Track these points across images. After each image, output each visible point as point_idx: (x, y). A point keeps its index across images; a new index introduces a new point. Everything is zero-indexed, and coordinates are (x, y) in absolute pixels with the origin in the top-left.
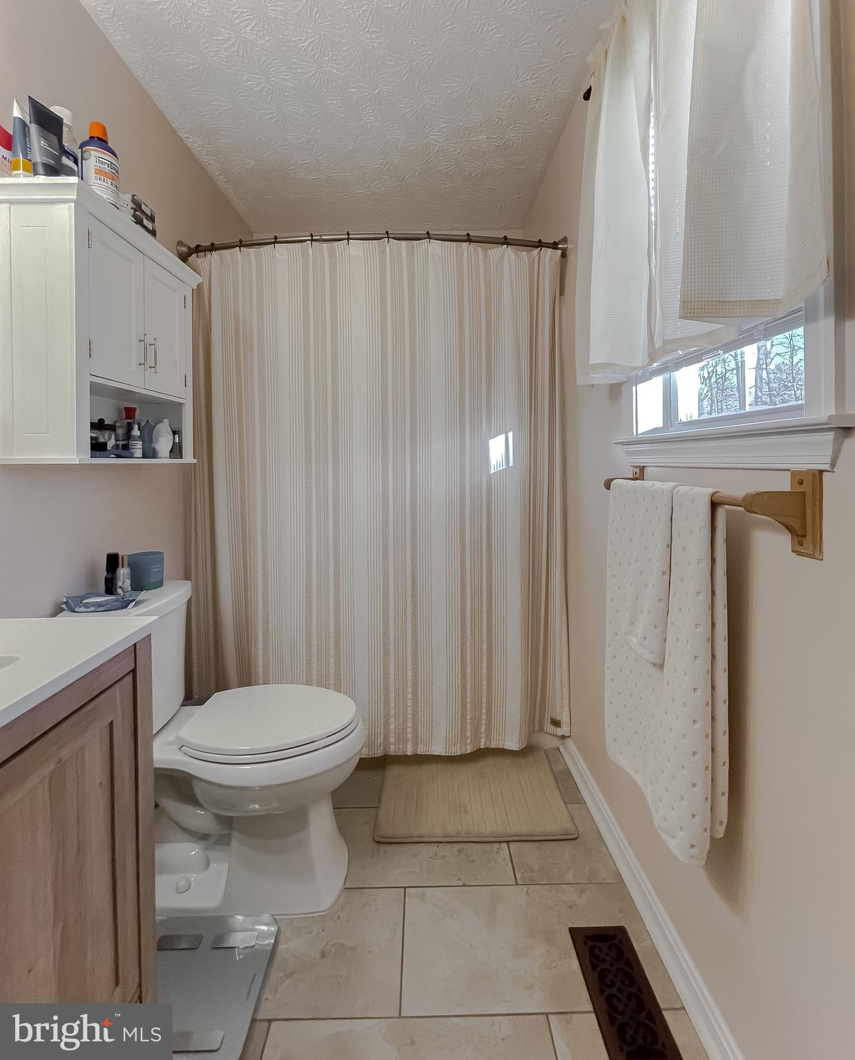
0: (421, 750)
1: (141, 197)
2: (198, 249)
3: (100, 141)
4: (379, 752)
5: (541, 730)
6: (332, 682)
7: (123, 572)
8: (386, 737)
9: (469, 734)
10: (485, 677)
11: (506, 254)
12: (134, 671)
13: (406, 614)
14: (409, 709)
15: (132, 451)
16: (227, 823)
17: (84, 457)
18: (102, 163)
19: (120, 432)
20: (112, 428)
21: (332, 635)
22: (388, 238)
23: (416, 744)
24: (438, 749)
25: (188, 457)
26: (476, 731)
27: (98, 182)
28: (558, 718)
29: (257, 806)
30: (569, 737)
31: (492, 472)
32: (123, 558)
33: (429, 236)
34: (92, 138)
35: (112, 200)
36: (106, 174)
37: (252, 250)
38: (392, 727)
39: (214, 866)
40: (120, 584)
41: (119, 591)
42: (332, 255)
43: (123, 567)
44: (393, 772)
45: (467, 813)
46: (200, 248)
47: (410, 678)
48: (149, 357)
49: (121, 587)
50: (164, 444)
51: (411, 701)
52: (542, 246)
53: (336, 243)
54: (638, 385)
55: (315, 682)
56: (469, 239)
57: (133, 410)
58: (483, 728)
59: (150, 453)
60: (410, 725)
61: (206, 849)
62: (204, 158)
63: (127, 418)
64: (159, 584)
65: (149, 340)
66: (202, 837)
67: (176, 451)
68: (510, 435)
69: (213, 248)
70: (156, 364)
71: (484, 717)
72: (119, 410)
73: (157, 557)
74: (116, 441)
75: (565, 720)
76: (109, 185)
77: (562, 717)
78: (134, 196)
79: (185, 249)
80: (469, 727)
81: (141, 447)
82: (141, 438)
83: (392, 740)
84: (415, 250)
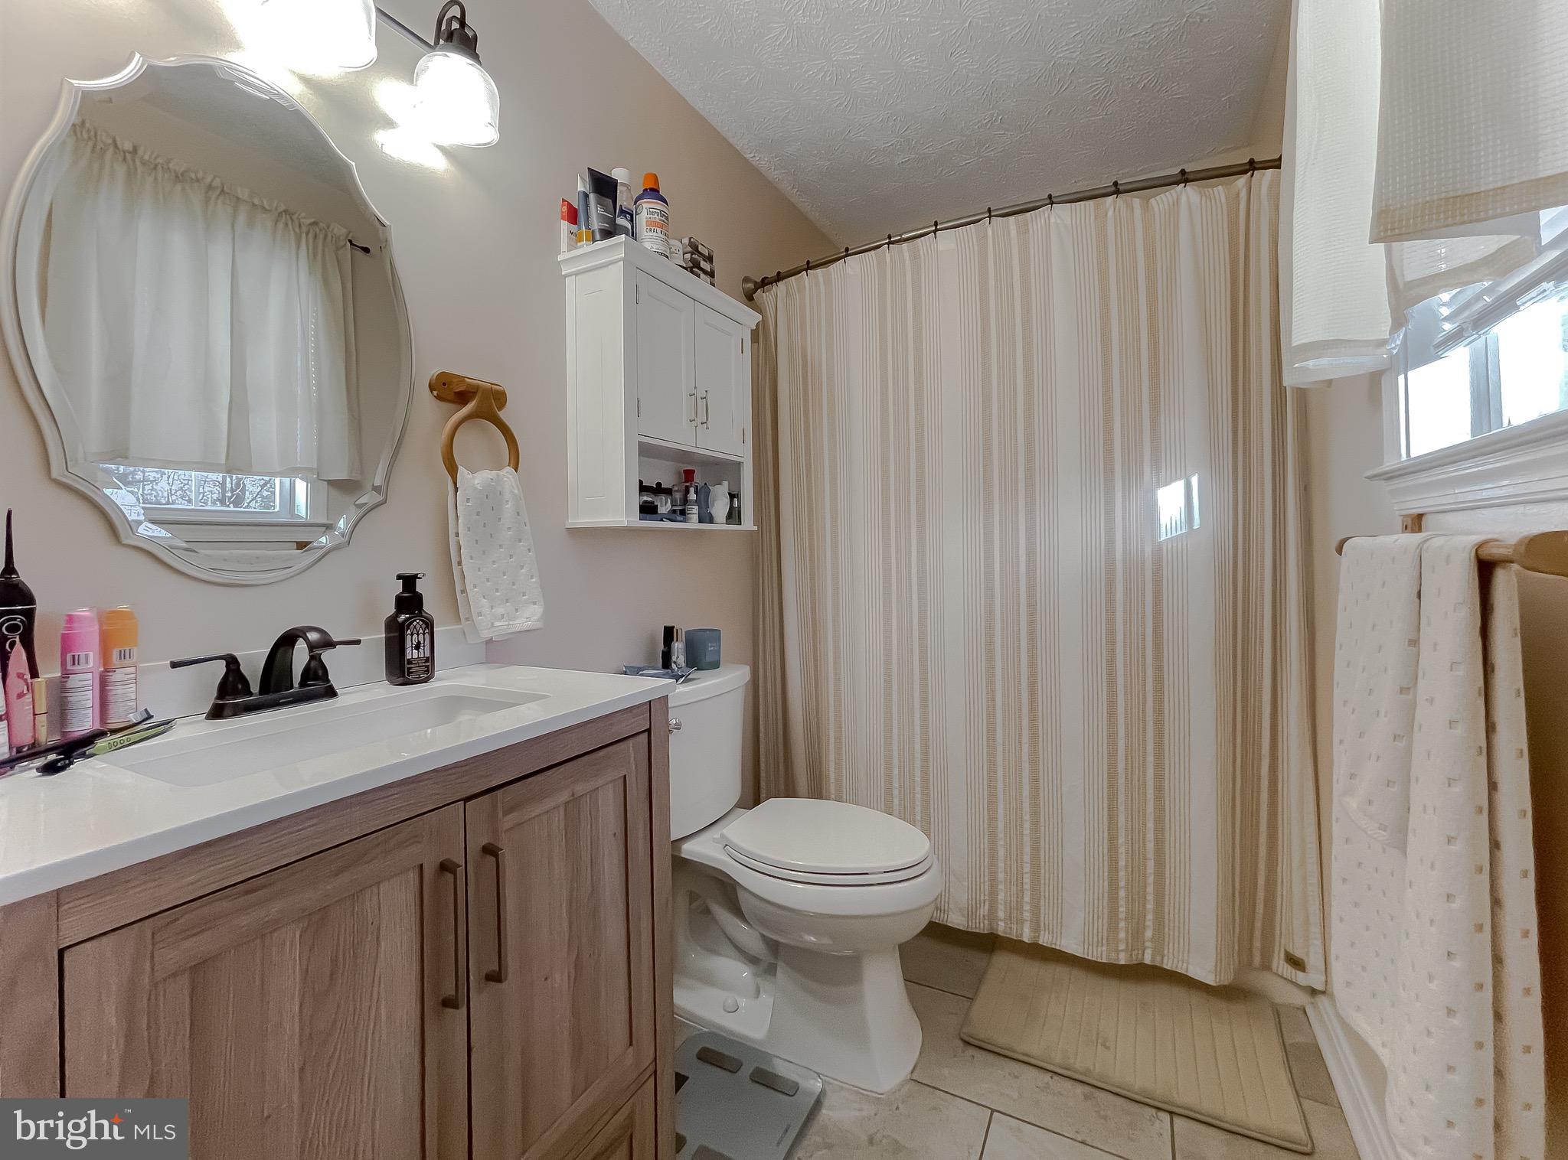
0: (1045, 940)
1: (699, 239)
2: (765, 283)
3: (653, 192)
4: (983, 928)
5: (1266, 966)
6: (918, 818)
7: (678, 647)
8: (993, 909)
9: (1122, 935)
10: (1151, 855)
11: (1184, 199)
12: (649, 731)
13: (1020, 742)
14: (1025, 876)
15: (689, 515)
16: (774, 947)
17: (634, 519)
18: (652, 213)
19: (678, 496)
20: (668, 492)
21: (918, 756)
22: (990, 217)
23: (1036, 928)
24: (1071, 945)
25: (748, 523)
26: (1137, 934)
27: (649, 233)
28: (1299, 953)
29: (813, 939)
30: (1323, 993)
31: (1163, 538)
32: (677, 630)
33: (1051, 200)
34: (645, 190)
35: (662, 249)
36: (656, 224)
37: (819, 271)
38: (1001, 896)
39: (763, 996)
40: (674, 658)
41: (674, 666)
42: (915, 257)
43: (677, 640)
44: (1002, 961)
45: (1108, 1048)
46: (766, 281)
47: (1027, 832)
48: (701, 410)
49: (675, 662)
50: (720, 508)
51: (1029, 865)
52: (1255, 169)
53: (919, 240)
54: (1410, 374)
55: (896, 812)
56: (1117, 190)
57: (693, 472)
58: (1149, 934)
59: (706, 518)
60: (1027, 899)
61: (756, 975)
62: (773, 174)
63: (686, 481)
64: (715, 665)
65: (700, 393)
66: (753, 960)
67: (734, 516)
68: (1195, 480)
69: (779, 277)
70: (707, 419)
71: (1150, 916)
72: (679, 473)
73: (715, 635)
74: (672, 506)
75: (1314, 960)
76: (659, 235)
77: (1307, 954)
78: (690, 238)
79: (751, 285)
80: (1122, 924)
81: (697, 512)
82: (697, 502)
83: (1001, 914)
84: (1030, 226)
